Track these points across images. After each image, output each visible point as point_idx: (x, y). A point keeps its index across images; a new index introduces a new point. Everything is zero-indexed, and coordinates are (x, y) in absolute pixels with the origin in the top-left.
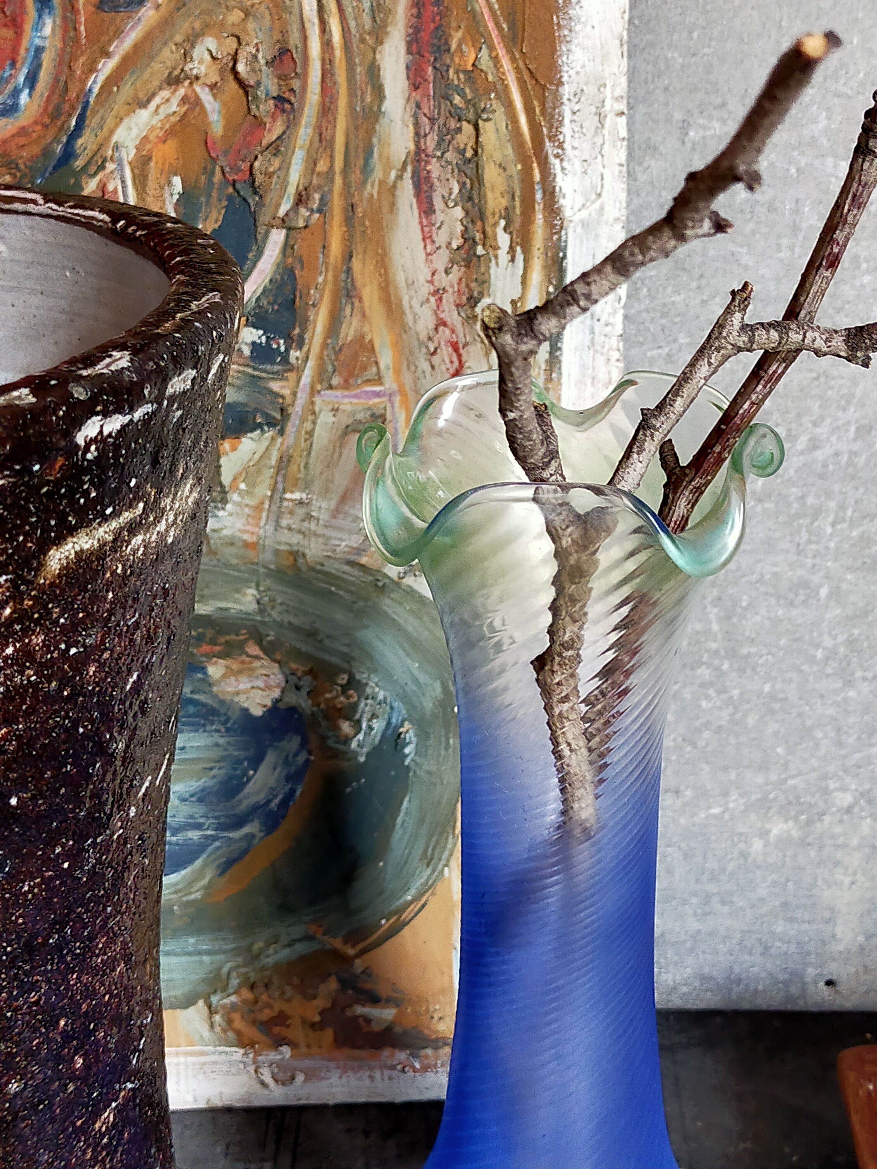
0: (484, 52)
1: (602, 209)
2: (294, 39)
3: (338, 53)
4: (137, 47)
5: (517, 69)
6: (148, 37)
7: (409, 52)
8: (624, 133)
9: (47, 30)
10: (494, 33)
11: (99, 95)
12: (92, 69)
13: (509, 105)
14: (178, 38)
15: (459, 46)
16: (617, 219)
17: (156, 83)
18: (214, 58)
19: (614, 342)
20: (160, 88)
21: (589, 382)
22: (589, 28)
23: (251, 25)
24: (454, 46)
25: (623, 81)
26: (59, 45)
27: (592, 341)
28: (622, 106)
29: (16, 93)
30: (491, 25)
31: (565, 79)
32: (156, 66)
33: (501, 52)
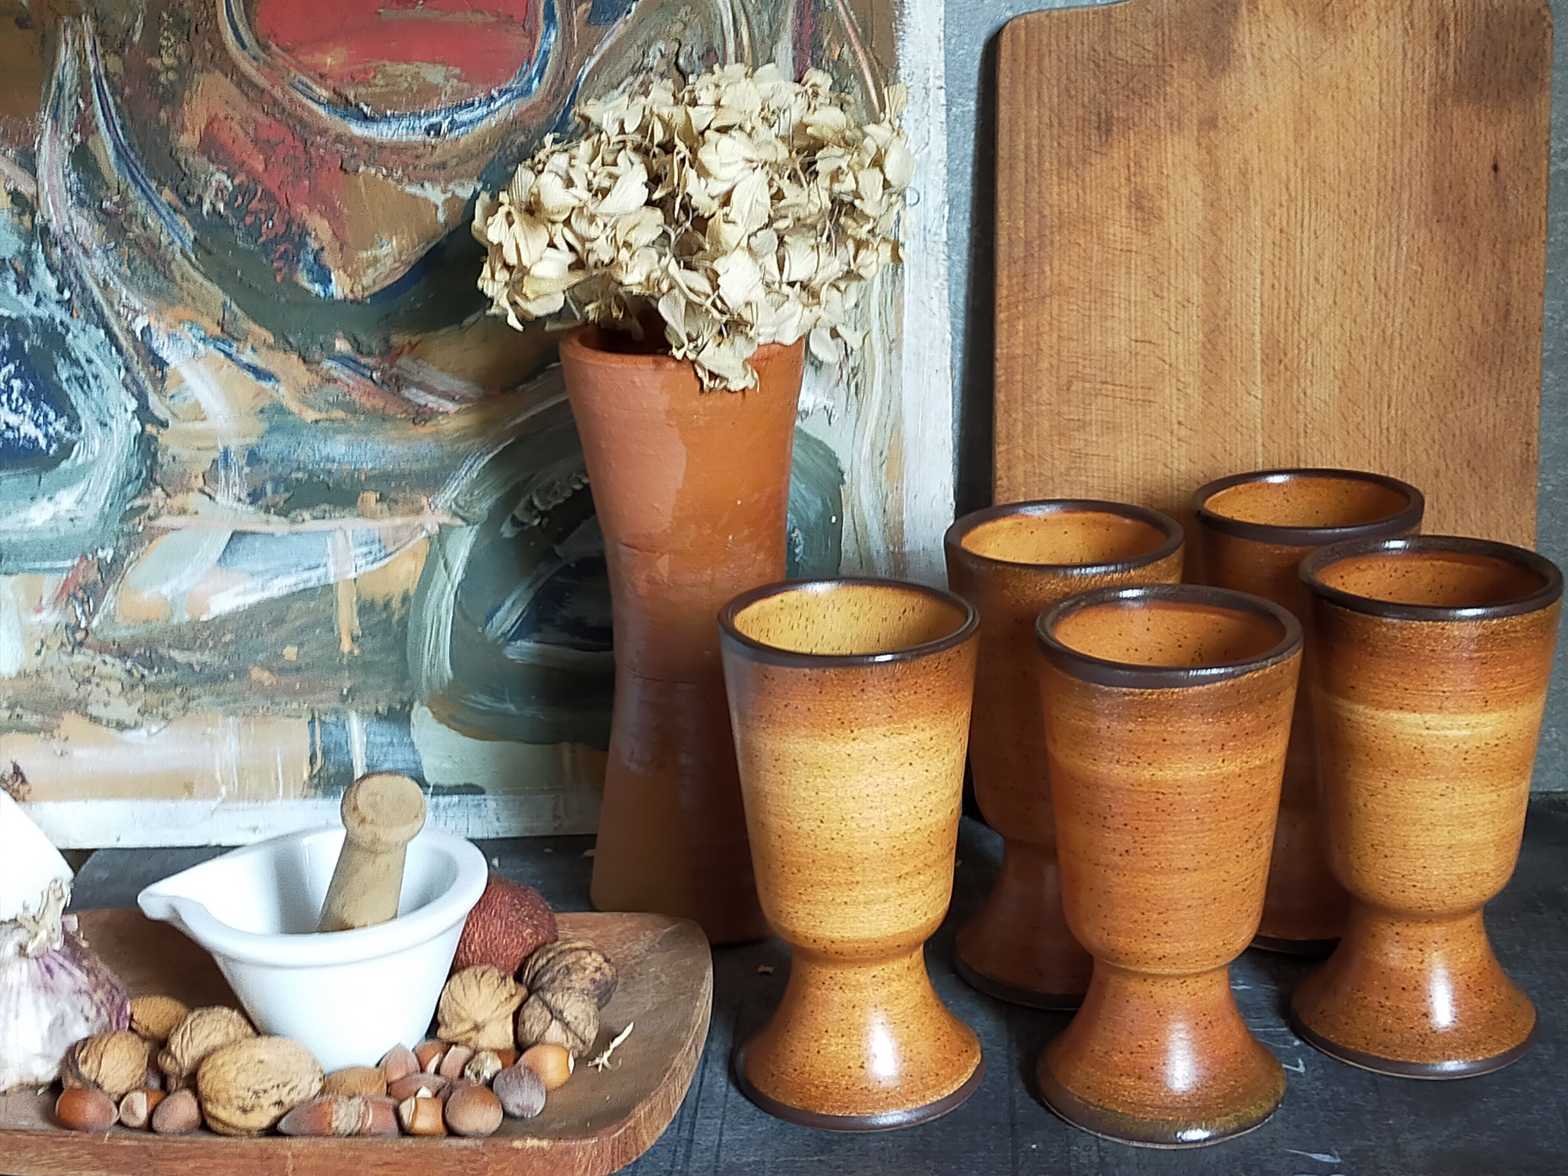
0: (846, 49)
1: (929, 153)
2: (717, 42)
3: (746, 49)
4: (611, 48)
5: (869, 59)
6: (619, 41)
7: (794, 48)
8: (943, 101)
9: (552, 39)
10: (852, 35)
11: (586, 80)
12: (581, 64)
13: (864, 84)
14: (639, 43)
15: (829, 44)
16: (940, 161)
17: (624, 72)
18: (662, 56)
19: (942, 247)
20: (627, 76)
21: (924, 275)
22: (916, 31)
23: (688, 33)
24: (825, 44)
25: (942, 66)
26: (560, 48)
27: (925, 246)
28: (942, 83)
29: (530, 81)
30: (850, 30)
31: (901, 65)
32: (624, 61)
33: (857, 47)
